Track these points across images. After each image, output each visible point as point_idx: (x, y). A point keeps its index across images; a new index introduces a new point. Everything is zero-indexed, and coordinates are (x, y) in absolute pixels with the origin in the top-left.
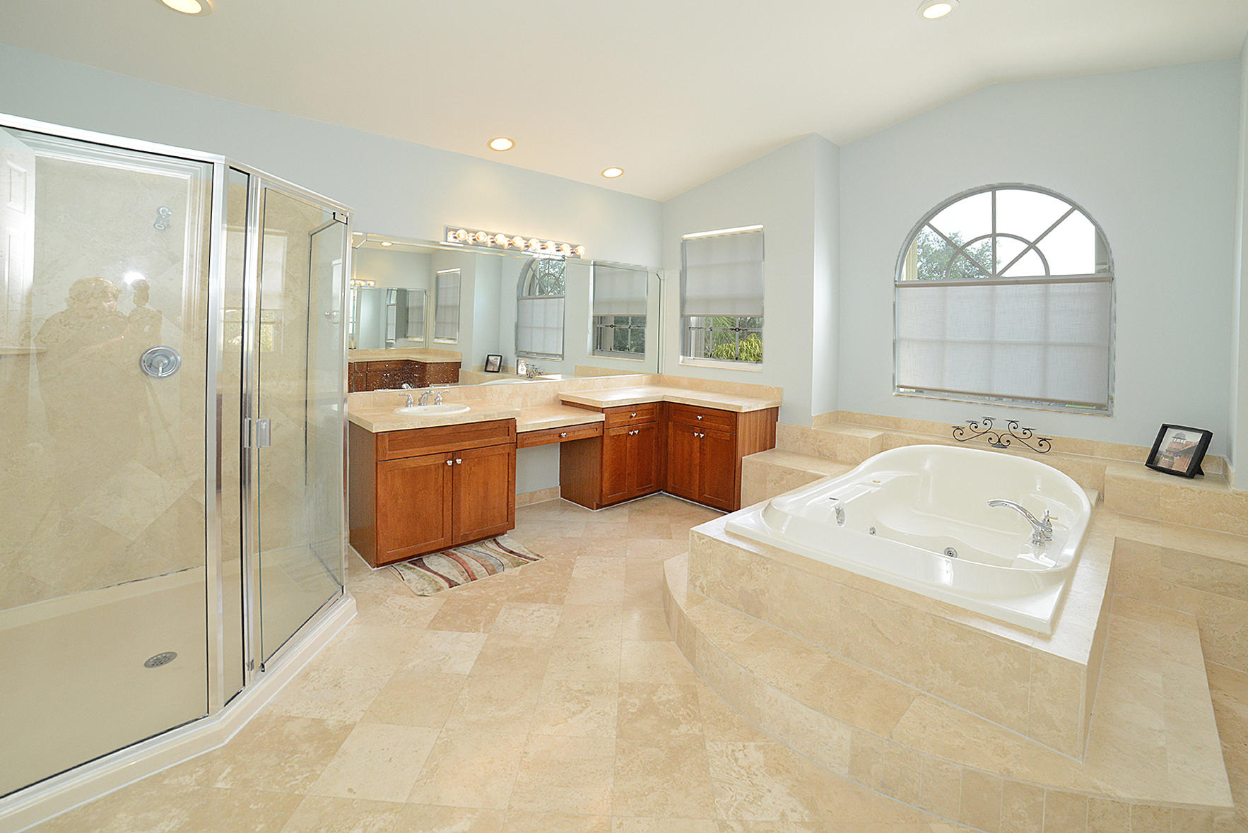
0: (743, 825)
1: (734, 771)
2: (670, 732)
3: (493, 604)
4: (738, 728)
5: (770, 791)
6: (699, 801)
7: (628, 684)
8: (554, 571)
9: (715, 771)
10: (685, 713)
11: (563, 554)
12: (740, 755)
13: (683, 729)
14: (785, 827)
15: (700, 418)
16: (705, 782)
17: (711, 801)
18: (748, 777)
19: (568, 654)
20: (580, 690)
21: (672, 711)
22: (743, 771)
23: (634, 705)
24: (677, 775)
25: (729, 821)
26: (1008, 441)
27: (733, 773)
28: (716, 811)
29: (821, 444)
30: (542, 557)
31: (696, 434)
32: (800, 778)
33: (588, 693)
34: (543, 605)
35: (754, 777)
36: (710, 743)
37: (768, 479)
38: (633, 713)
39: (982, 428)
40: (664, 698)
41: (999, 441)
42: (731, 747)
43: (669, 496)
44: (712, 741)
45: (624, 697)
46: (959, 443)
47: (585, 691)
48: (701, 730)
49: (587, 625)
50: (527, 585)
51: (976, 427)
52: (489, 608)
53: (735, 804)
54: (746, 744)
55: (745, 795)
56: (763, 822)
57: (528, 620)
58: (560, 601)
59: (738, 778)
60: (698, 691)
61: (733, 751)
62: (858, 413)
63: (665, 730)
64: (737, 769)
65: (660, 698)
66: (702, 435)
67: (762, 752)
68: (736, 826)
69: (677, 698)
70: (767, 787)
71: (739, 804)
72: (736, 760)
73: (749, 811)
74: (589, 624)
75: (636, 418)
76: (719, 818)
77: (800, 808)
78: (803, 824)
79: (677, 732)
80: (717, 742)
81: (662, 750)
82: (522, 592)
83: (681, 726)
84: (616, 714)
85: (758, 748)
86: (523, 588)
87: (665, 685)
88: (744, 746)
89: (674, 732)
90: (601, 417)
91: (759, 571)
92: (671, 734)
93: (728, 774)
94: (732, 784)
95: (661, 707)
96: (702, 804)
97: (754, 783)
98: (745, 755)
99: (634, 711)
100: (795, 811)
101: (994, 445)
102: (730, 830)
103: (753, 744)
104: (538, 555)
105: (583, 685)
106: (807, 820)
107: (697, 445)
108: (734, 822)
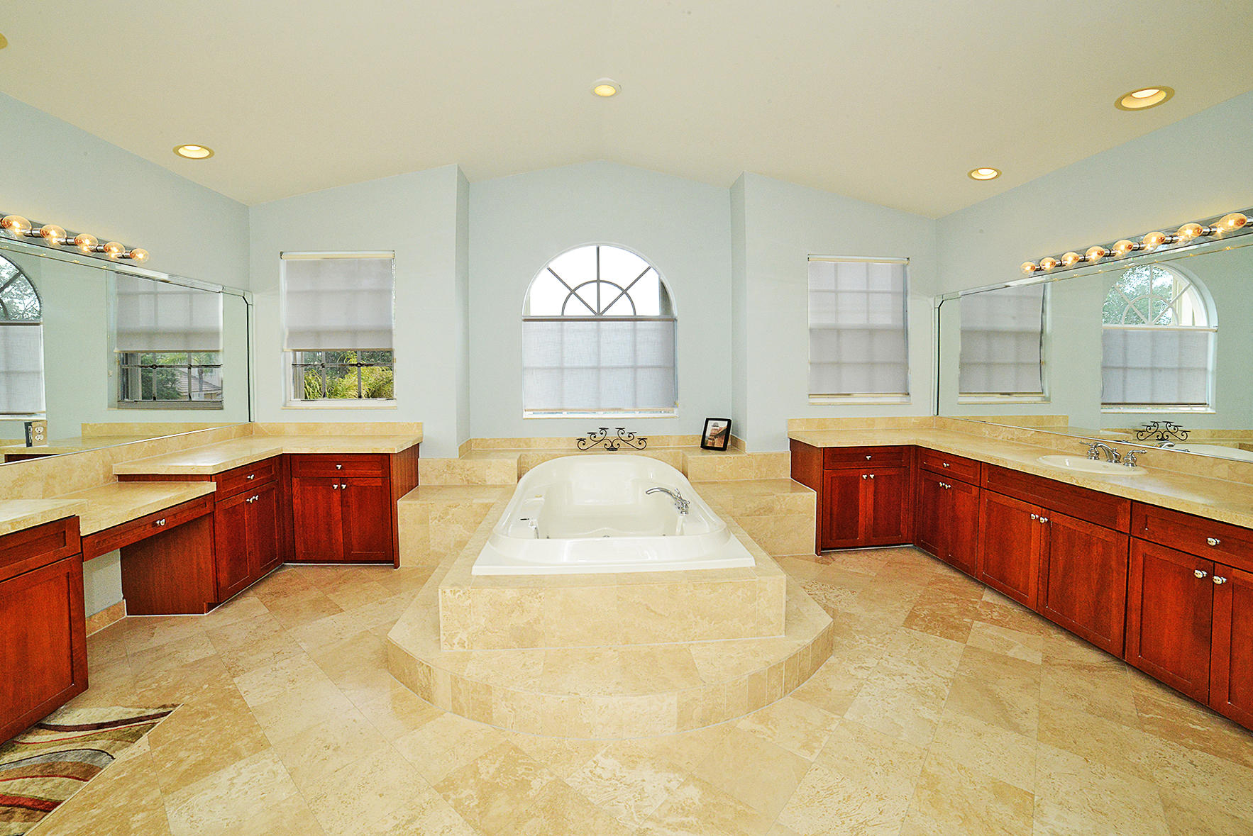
0: (652, 820)
1: (608, 786)
2: (528, 796)
3: (140, 816)
4: (576, 752)
5: (644, 781)
6: (608, 831)
7: (443, 781)
8: (214, 713)
9: (594, 797)
10: (523, 770)
11: (206, 686)
12: (598, 771)
13: (536, 784)
14: (676, 796)
15: (339, 467)
16: (597, 813)
17: (616, 823)
18: (621, 783)
19: (340, 798)
20: (397, 826)
21: (510, 777)
22: (613, 782)
23: (469, 797)
24: (571, 827)
25: (641, 826)
26: (618, 444)
27: (608, 789)
28: (626, 828)
29: (469, 473)
30: (174, 706)
31: (336, 486)
32: (652, 756)
33: (409, 822)
34: (240, 764)
35: (624, 779)
36: (569, 779)
37: (430, 517)
38: (477, 806)
39: (599, 437)
40: (492, 770)
41: (612, 446)
42: (587, 771)
43: (297, 566)
44: (568, 777)
45: (453, 796)
46: (584, 452)
47: (404, 822)
48: (552, 775)
49: (330, 752)
50: (182, 754)
51: (595, 437)
52: (134, 826)
53: (633, 810)
54: (595, 759)
55: (632, 798)
56: (661, 806)
57: (234, 796)
58: (261, 745)
59: (615, 790)
60: (515, 743)
61: (591, 772)
62: (491, 439)
63: (522, 797)
64: (607, 783)
65: (488, 772)
66: (344, 486)
67: (610, 756)
68: (649, 825)
69: (504, 762)
70: (640, 779)
71: (635, 808)
72: (600, 777)
73: (647, 806)
74: (331, 748)
75: (255, 480)
76: (634, 830)
77: (671, 776)
78: (683, 784)
79: (533, 791)
80: (572, 775)
81: (538, 817)
82: (184, 767)
83: (531, 783)
84: (462, 820)
85: (606, 755)
86: (181, 761)
87: (480, 757)
88: (595, 762)
89: (531, 793)
90: (211, 487)
91: (531, 602)
92: (530, 797)
93: (605, 792)
94: (617, 797)
95: (498, 780)
96: (612, 831)
97: (628, 783)
98: (603, 768)
99: (476, 803)
100: (671, 780)
101: (609, 449)
102: (649, 832)
103: (598, 755)
104: (164, 706)
105: (395, 818)
106: (682, 780)
107: (337, 497)
108: (645, 824)
